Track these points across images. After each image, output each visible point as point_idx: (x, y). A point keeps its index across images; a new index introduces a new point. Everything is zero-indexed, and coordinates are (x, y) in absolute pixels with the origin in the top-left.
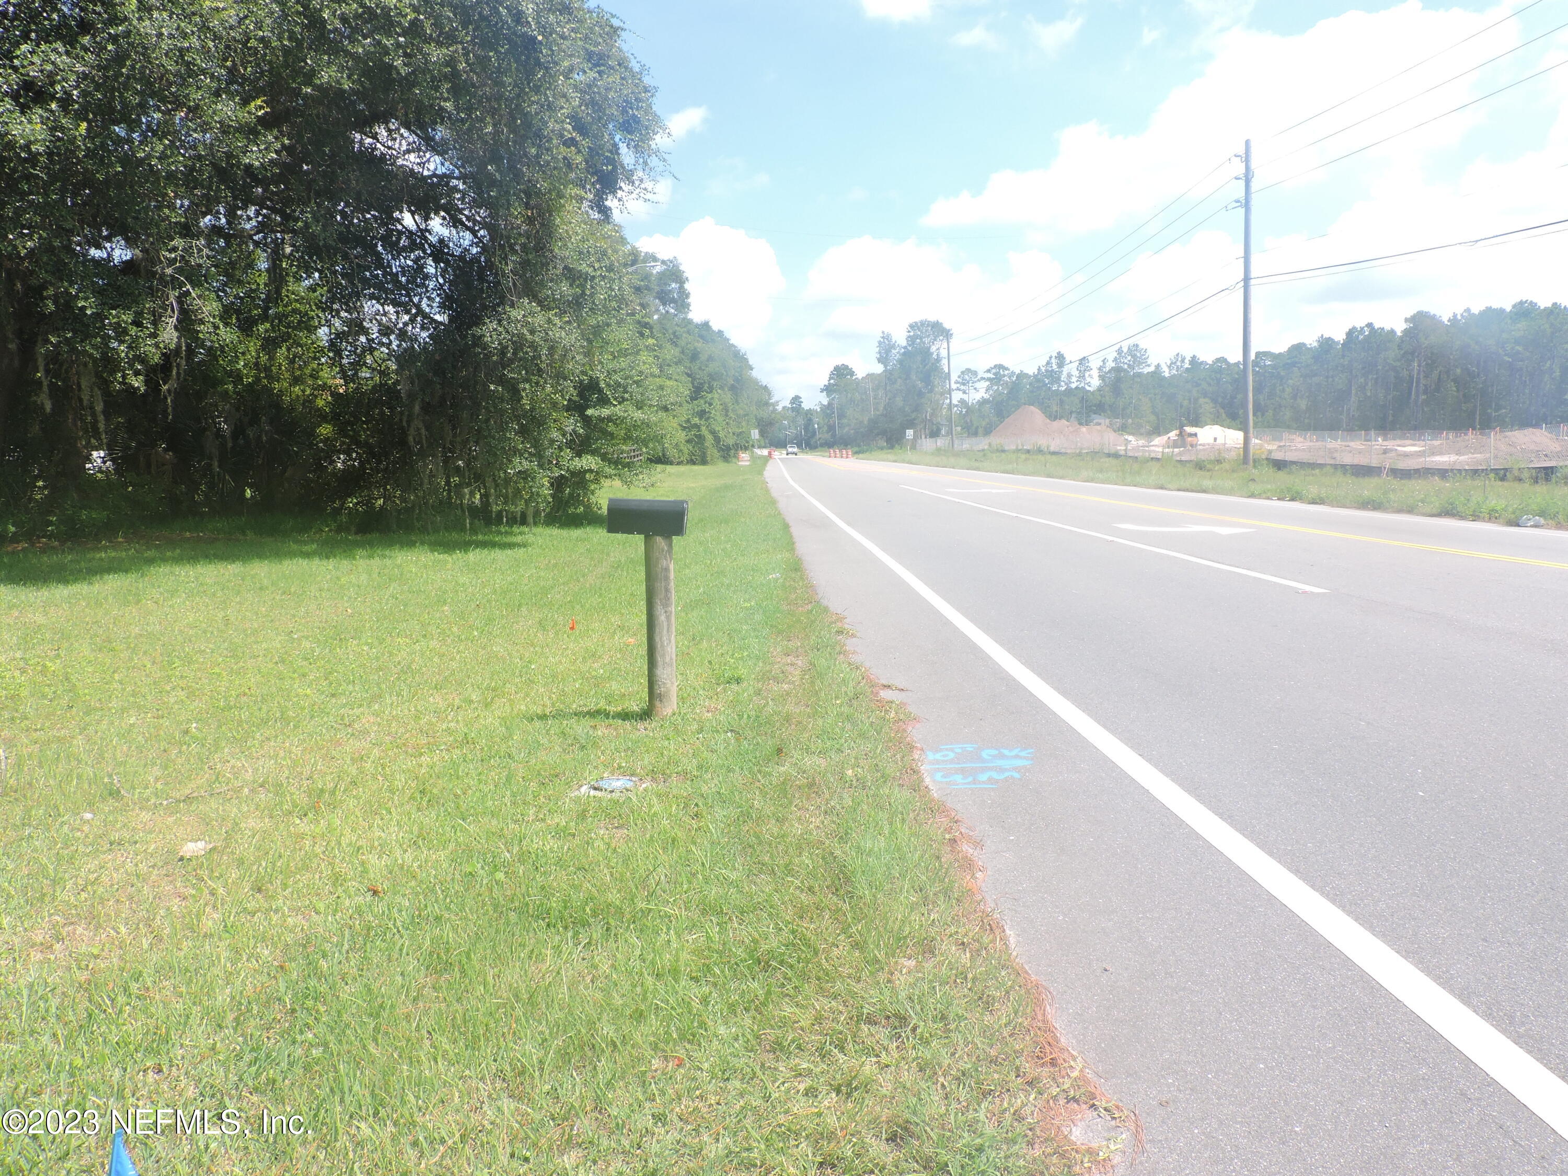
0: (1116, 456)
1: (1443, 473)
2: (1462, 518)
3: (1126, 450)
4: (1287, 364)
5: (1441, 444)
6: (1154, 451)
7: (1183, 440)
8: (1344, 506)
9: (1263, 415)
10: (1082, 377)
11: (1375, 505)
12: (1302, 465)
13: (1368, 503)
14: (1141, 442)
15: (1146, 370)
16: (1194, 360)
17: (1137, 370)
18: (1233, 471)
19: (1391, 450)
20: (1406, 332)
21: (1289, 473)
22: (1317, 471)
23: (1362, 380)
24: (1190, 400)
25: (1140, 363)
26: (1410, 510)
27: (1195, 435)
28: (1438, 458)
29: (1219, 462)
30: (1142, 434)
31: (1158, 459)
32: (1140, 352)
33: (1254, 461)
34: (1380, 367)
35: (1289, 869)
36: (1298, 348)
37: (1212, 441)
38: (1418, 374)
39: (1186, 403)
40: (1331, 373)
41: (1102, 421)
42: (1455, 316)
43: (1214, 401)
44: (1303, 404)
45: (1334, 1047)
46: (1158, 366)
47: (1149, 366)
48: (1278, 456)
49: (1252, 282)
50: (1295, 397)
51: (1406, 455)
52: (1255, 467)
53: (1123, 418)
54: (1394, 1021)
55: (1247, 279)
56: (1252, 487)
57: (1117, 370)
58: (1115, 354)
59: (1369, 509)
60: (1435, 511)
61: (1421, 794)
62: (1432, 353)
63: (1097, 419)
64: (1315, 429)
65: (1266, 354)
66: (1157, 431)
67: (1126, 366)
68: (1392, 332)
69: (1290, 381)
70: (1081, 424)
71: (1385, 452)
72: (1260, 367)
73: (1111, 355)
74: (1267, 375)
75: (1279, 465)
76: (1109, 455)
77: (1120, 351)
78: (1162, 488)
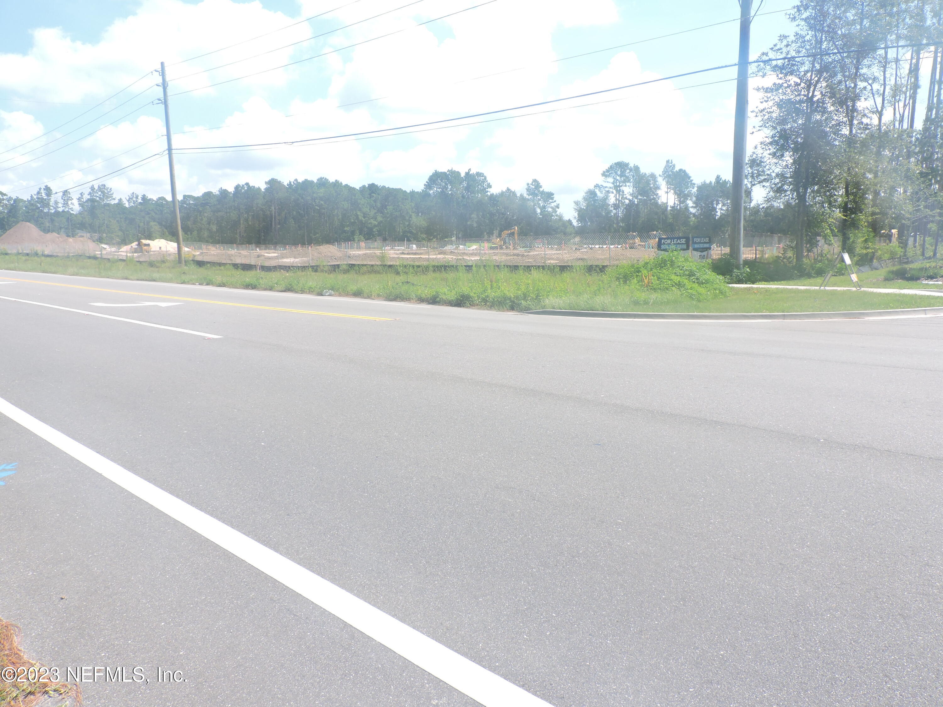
0: (95, 258)
1: (287, 268)
2: (296, 292)
3: (101, 254)
4: (202, 203)
5: (287, 252)
6: (121, 255)
7: (142, 249)
8: (236, 288)
9: (191, 234)
10: (66, 204)
11: (253, 287)
12: (213, 264)
13: (249, 285)
14: (113, 249)
15: (113, 202)
16: (144, 198)
17: (106, 201)
18: (173, 268)
19: (262, 255)
20: (266, 189)
21: (206, 269)
22: (222, 268)
23: (246, 215)
24: (144, 223)
25: (108, 197)
26: (271, 289)
27: (149, 245)
28: (285, 260)
29: (163, 262)
30: (113, 244)
31: (124, 260)
32: (107, 190)
33: (185, 262)
34: (255, 208)
35: (188, 503)
36: (208, 195)
37: (158, 249)
38: (275, 213)
39: (142, 224)
40: (228, 210)
41: (85, 235)
42: (290, 182)
43: (160, 224)
44: (214, 228)
45: (206, 598)
46: (120, 200)
47: (114, 199)
48: (199, 258)
49: (174, 151)
50: (209, 223)
51: (270, 258)
52: (186, 265)
53: (99, 233)
54: (239, 572)
55: (170, 149)
56: (184, 277)
57: (92, 200)
58: (90, 190)
59: (250, 289)
60: (283, 289)
61: (263, 444)
62: (281, 202)
63: (80, 233)
64: (222, 243)
65: (189, 196)
66: (124, 242)
67: (98, 199)
68: (259, 189)
69: (206, 214)
70: (68, 236)
71: (258, 256)
72: (187, 204)
73: (87, 191)
74: (191, 209)
75: (200, 264)
76: (89, 257)
77: (92, 188)
78: (126, 279)
